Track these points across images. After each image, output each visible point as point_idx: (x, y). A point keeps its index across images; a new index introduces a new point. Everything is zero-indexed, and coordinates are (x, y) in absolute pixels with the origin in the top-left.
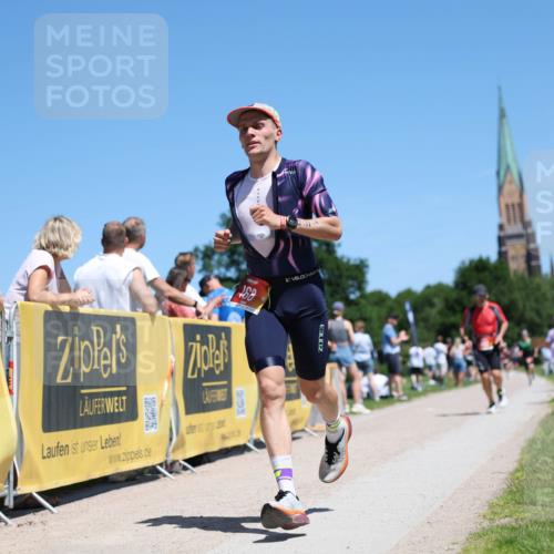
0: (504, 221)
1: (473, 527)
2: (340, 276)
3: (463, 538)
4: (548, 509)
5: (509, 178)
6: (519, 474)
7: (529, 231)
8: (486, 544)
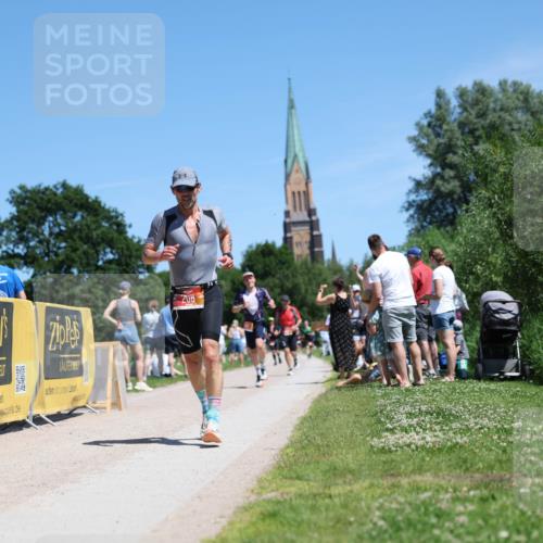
0: (290, 208)
1: (241, 501)
2: (130, 257)
3: (229, 512)
4: (312, 484)
5: (295, 167)
6: (288, 451)
7: (314, 218)
8: (252, 517)
